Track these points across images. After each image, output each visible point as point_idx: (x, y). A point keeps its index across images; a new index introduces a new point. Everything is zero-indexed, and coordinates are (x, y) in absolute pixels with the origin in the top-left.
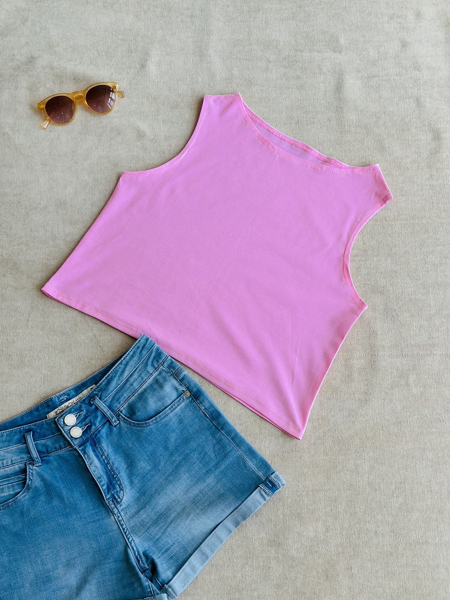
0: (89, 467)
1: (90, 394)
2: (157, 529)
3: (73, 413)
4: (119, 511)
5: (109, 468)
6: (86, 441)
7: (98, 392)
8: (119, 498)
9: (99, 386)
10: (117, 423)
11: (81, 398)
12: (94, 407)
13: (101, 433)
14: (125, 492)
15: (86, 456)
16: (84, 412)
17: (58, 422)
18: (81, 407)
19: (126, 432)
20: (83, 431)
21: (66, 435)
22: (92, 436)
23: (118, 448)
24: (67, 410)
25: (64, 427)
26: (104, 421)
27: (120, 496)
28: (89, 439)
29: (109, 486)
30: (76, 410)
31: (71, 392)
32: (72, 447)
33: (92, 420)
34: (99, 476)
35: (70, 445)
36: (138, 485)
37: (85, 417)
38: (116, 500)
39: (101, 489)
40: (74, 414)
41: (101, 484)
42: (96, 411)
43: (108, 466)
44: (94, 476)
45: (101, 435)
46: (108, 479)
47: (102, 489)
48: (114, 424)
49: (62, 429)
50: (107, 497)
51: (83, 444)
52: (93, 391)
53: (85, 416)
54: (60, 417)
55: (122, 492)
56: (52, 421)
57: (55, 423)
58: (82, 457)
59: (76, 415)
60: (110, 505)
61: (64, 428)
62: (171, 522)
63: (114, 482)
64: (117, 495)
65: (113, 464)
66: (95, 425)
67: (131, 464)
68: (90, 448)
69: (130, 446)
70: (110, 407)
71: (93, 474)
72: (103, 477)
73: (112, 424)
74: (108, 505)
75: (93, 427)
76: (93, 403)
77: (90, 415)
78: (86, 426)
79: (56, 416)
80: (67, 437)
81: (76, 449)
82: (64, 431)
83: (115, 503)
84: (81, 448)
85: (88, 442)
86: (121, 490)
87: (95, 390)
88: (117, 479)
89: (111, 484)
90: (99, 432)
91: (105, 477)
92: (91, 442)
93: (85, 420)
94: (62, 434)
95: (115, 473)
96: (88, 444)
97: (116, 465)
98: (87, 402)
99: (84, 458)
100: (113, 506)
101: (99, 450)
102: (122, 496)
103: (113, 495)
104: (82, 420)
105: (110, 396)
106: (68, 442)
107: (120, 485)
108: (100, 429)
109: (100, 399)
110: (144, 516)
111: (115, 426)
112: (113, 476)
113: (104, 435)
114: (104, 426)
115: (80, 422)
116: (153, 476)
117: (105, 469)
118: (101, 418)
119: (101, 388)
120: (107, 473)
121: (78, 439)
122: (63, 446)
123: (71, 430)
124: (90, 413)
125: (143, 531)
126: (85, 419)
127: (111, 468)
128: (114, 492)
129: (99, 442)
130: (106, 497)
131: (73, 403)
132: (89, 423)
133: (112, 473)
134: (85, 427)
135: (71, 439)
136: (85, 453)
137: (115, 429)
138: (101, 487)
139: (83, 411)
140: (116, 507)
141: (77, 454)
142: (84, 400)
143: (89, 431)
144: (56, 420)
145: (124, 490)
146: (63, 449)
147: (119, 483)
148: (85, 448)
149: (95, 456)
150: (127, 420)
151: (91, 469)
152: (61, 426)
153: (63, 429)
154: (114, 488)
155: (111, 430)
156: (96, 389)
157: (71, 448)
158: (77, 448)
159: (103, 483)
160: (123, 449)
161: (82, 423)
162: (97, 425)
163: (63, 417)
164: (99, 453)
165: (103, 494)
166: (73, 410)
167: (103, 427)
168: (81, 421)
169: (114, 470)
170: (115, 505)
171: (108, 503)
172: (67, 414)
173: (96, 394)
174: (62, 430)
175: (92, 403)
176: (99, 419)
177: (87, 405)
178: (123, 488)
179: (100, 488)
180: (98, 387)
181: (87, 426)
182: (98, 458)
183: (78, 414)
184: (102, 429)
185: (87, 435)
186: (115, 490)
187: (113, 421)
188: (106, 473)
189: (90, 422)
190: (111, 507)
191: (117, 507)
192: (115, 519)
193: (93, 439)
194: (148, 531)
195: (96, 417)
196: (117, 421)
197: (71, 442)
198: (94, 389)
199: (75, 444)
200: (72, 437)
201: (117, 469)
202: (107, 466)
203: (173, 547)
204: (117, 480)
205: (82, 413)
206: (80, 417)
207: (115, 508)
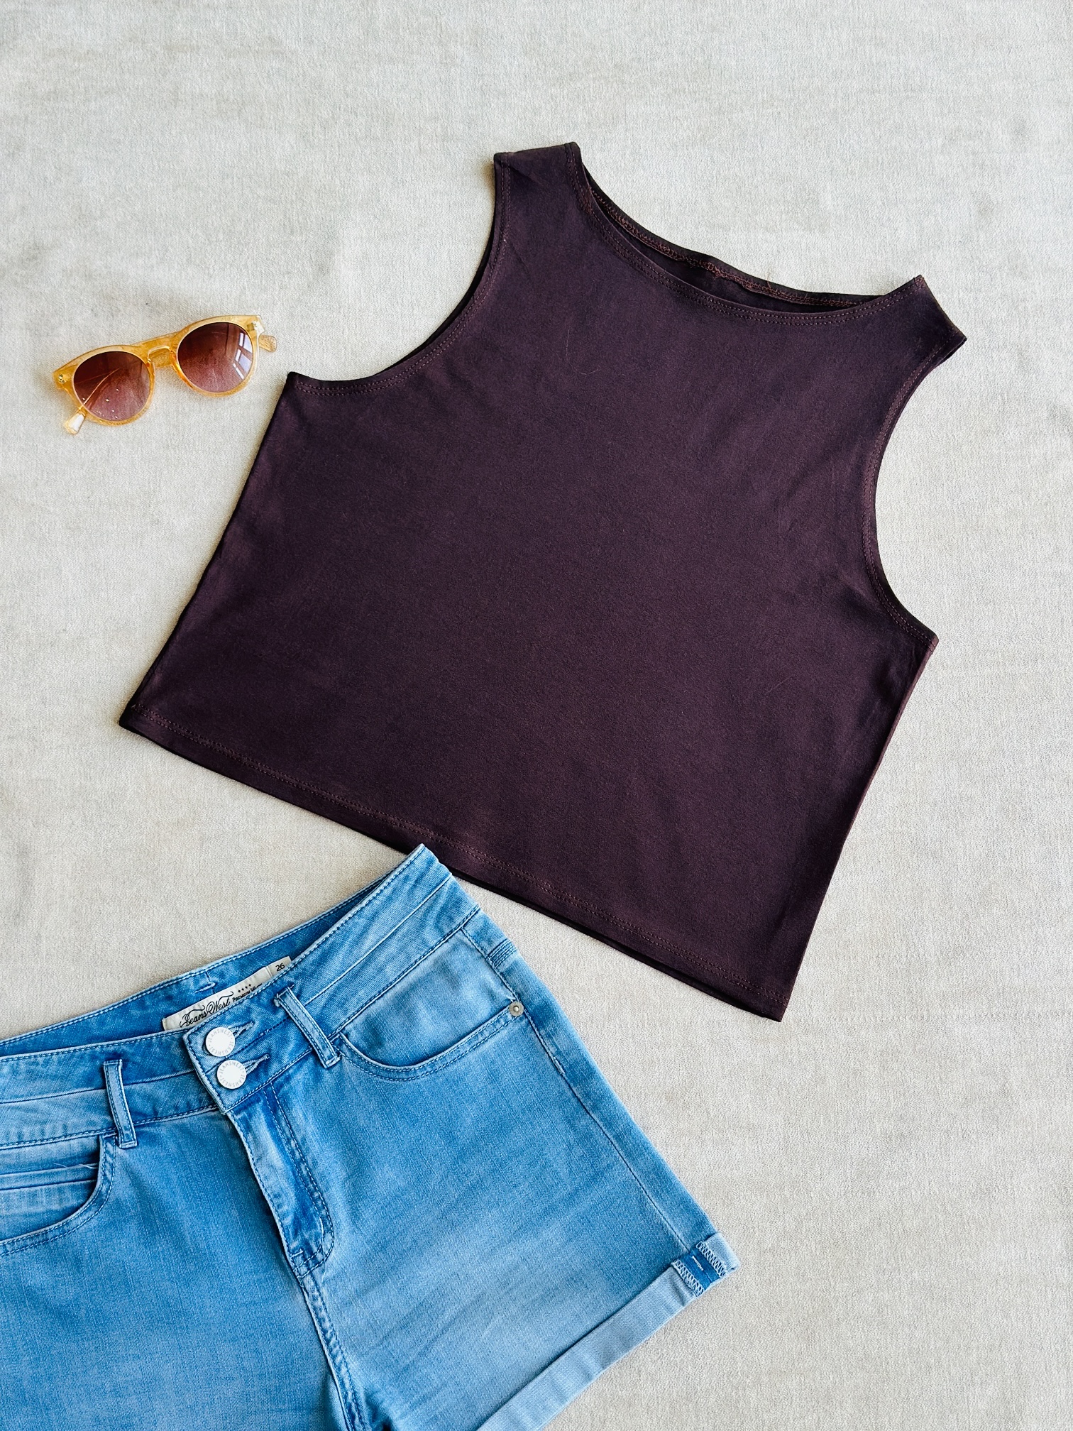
0: (254, 1164)
1: (275, 982)
2: (409, 1340)
3: (229, 1023)
4: (316, 1284)
5: (305, 1173)
6: (253, 1099)
7: (296, 978)
8: (321, 1250)
9: (299, 963)
10: (334, 1063)
11: (252, 987)
12: (280, 1015)
13: (293, 1082)
14: (336, 1237)
15: (250, 1137)
16: (256, 1025)
17: (190, 1042)
18: (249, 1010)
19: (354, 1088)
20: (249, 1072)
21: (205, 1079)
22: (269, 1089)
23: (332, 1123)
24: (215, 1015)
25: (201, 1057)
26: (303, 1051)
27: (323, 1247)
28: (261, 1094)
29: (298, 1218)
30: (236, 1019)
31: (227, 969)
32: (218, 1109)
33: (274, 1046)
34: (276, 1190)
35: (213, 1103)
36: (372, 1223)
37: (257, 1039)
38: (312, 1257)
39: (279, 1225)
40: (229, 1027)
41: (280, 1211)
42: (285, 1026)
43: (303, 1167)
44: (266, 1190)
45: (291, 1086)
46: (299, 1199)
47: (282, 1226)
48: (327, 1063)
49: (196, 1063)
50: (291, 1244)
51: (245, 1106)
52: (283, 975)
53: (255, 1036)
54: (195, 1031)
55: (329, 1236)
56: (173, 1039)
57: (182, 1044)
58: (241, 1139)
59: (234, 1030)
60: (295, 1266)
61: (202, 1060)
62: (445, 1329)
63: (311, 1209)
64: (317, 1244)
65: (315, 1163)
66: (280, 1062)
67: (358, 1170)
68: (262, 1116)
69: (362, 1123)
70: (321, 1021)
71: (263, 1185)
72: (286, 1195)
73: (323, 1062)
74: (292, 1265)
75: (275, 1068)
76: (281, 1006)
77: (271, 1035)
78: (258, 1062)
79: (184, 1027)
80: (207, 1083)
81: (226, 1118)
82: (201, 1067)
83: (310, 1262)
84: (239, 1117)
85: (258, 1101)
86: (328, 1231)
87: (287, 972)
88: (319, 1202)
89: (304, 1214)
90: (288, 1079)
91: (292, 1194)
92: (265, 1104)
93: (255, 1045)
94: (194, 1073)
95: (317, 1185)
96: (258, 1107)
97: (321, 1168)
98: (264, 1000)
99: (245, 1143)
100: (304, 1269)
101: (283, 1124)
102: (329, 1246)
103: (306, 1243)
104: (250, 1044)
105: (324, 992)
106: (210, 1097)
107: (327, 1219)
108: (291, 1071)
109: (298, 996)
110: (378, 1304)
111: (328, 1069)
112: (312, 1194)
113: (300, 1088)
114: (301, 1066)
115: (243, 1049)
116: (409, 1206)
117: (294, 1174)
118: (297, 1045)
119: (304, 969)
120: (297, 1184)
121: (236, 1094)
122: (195, 1105)
123: (221, 1067)
124: (270, 1030)
125: (374, 1342)
126: (257, 1043)
127: (308, 1173)
128: (310, 1236)
129: (286, 1104)
130: (287, 1246)
131: (231, 998)
132: (264, 1054)
133: (311, 1186)
134: (254, 1064)
135: (218, 1089)
136: (248, 1129)
137: (326, 1075)
138: (280, 1221)
139: (254, 1023)
140: (311, 1273)
141: (227, 1129)
142: (259, 994)
143: (262, 1075)
144: (185, 1037)
145: (335, 1233)
146: (194, 1112)
147: (323, 1212)
148: (250, 1116)
149: (272, 1141)
150: (361, 1058)
151: (260, 1172)
152: (195, 1055)
153: (200, 1063)
154: (312, 1225)
155: (318, 1077)
156: (291, 969)
157: (216, 1113)
158: (229, 1115)
159: (285, 1208)
160: (342, 1128)
161: (248, 1051)
162: (285, 1061)
163: (203, 1033)
164: (284, 1132)
165: (282, 1236)
166: (228, 1017)
167: (298, 1068)
168: (246, 1047)
169: (315, 1180)
170: (308, 1269)
171: (293, 1262)
172: (213, 1025)
173: (290, 984)
174: (198, 1066)
175: (278, 1005)
176: (291, 1046)
177: (266, 1007)
178: (332, 1226)
179: (277, 1221)
180: (296, 966)
181: (261, 1060)
182: (279, 1145)
183: (241, 1029)
184: (295, 1073)
185: (256, 1084)
186: (313, 1231)
187: (326, 1056)
188: (295, 1185)
189: (269, 1052)
190: (298, 1271)
191: (314, 1272)
192: (306, 1302)
193: (271, 1097)
194: (385, 1343)
195: (284, 1041)
196: (335, 1057)
197: (218, 1099)
198: (286, 968)
199: (227, 1103)
200: (220, 1085)
201: (323, 1177)
202: (298, 1166)
203: (441, 1393)
204: (320, 1205)
205: (250, 1028)
206: (245, 1037)
207: (309, 1277)
